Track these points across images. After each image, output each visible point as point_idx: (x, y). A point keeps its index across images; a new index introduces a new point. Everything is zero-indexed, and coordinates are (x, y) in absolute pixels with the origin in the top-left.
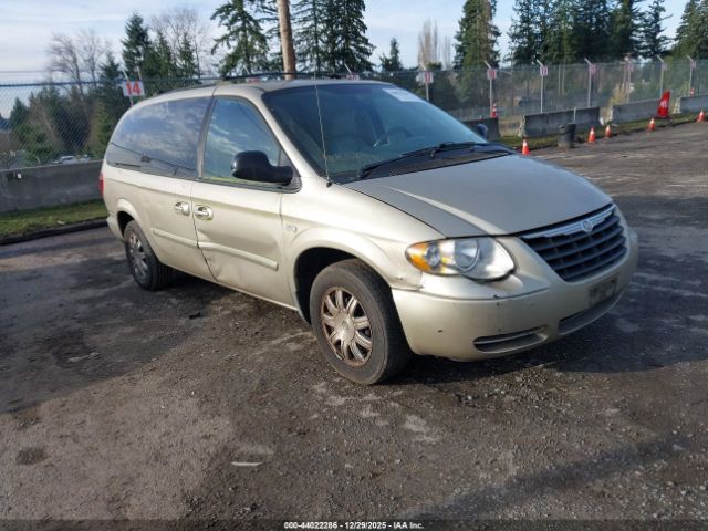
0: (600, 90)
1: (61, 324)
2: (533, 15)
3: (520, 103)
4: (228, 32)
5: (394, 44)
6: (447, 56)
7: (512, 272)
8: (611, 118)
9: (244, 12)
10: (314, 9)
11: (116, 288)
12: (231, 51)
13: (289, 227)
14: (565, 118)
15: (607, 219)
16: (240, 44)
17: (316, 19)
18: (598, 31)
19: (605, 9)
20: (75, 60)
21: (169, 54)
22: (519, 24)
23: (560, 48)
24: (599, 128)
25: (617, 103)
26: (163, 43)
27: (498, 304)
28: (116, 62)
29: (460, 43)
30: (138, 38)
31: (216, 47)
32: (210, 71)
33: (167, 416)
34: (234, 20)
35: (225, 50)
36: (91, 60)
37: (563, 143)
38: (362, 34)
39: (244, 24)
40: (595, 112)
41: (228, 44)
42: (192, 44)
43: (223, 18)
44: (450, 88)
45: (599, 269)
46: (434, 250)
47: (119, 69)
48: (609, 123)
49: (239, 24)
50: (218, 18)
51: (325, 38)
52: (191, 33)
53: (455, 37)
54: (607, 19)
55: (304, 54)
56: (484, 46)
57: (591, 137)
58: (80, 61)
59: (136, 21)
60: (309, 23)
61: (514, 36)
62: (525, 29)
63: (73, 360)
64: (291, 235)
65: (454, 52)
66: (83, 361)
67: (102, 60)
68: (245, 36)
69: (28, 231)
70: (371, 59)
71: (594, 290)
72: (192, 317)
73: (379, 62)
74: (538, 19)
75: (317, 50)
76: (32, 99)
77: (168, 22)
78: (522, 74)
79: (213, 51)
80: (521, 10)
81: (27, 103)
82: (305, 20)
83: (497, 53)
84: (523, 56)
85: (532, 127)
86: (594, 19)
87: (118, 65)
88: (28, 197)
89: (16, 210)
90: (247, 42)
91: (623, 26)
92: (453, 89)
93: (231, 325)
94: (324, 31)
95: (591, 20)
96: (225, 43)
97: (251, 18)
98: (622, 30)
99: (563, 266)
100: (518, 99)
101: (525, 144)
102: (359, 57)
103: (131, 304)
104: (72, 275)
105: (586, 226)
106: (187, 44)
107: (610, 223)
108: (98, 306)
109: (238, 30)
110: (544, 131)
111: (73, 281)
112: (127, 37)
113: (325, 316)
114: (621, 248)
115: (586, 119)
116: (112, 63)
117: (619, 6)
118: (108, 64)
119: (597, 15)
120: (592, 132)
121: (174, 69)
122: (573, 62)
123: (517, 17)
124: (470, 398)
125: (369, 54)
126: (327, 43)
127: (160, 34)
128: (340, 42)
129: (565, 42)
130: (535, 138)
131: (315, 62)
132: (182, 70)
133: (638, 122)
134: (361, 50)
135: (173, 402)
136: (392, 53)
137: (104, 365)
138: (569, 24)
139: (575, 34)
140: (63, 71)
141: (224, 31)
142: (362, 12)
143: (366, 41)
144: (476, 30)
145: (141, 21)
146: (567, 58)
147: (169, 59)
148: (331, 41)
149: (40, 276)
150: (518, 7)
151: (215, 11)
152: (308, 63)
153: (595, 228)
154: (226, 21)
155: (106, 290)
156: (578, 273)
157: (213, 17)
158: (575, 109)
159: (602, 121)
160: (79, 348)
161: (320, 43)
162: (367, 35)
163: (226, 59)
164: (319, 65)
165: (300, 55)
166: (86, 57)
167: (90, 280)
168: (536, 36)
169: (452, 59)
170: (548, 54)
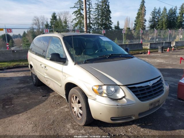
0: (173, 37)
1: (9, 95)
2: (155, 16)
3: (151, 39)
4: (76, 17)
5: (118, 22)
6: (132, 26)
7: (124, 97)
8: (174, 45)
9: (80, 13)
10: (98, 13)
11: (28, 85)
12: (76, 22)
13: (64, 75)
14: (161, 44)
15: (158, 81)
16: (79, 20)
17: (98, 15)
18: (173, 21)
19: (175, 16)
20: (39, 23)
21: (61, 22)
22: (152, 18)
23: (162, 25)
24: (171, 47)
25: (177, 41)
26: (60, 19)
27: (118, 107)
28: (48, 23)
29: (135, 23)
30: (54, 18)
31: (73, 21)
32: (71, 27)
33: (22, 130)
34: (78, 14)
35: (75, 22)
36: (43, 23)
37: (160, 51)
38: (110, 19)
39: (80, 16)
40: (170, 43)
41: (76, 20)
42: (67, 20)
43: (75, 14)
44: (132, 34)
45: (154, 97)
46: (100, 88)
47: (49, 25)
48: (174, 46)
49: (79, 15)
50: (74, 14)
51: (100, 20)
52: (67, 17)
53: (134, 21)
54: (176, 18)
55: (95, 24)
56: (142, 24)
57: (168, 50)
58: (40, 23)
59: (54, 14)
60: (97, 16)
61: (150, 22)
62: (153, 20)
63: (7, 107)
64: (64, 77)
65: (134, 25)
66: (9, 108)
67: (45, 23)
68: (80, 19)
69: (15, 66)
70: (112, 26)
71: (151, 104)
72: (43, 96)
73: (114, 27)
74: (157, 17)
75: (98, 23)
76: (28, 31)
77: (62, 14)
78: (152, 32)
79: (72, 22)
80: (152, 15)
81: (26, 32)
82: (96, 15)
83: (145, 26)
84: (152, 27)
85: (152, 46)
86: (172, 18)
87: (49, 24)
88: (17, 57)
89: (14, 60)
90: (80, 20)
91: (180, 20)
92: (133, 34)
93: (52, 100)
94: (100, 18)
95: (171, 18)
96: (75, 20)
97: (82, 14)
98: (180, 22)
99: (141, 96)
100: (150, 38)
101: (149, 51)
102: (109, 25)
103: (30, 90)
104: (19, 80)
105: (150, 84)
106: (66, 20)
107: (159, 83)
108: (21, 90)
109: (79, 17)
110: (155, 47)
111: (19, 81)
112: (52, 18)
113: (72, 104)
114: (162, 90)
115: (167, 45)
116: (47, 24)
117: (179, 15)
118: (46, 24)
119: (173, 17)
120: (168, 49)
121: (62, 26)
122: (166, 29)
123: (151, 17)
124: (112, 135)
125: (111, 25)
126: (101, 21)
127: (60, 17)
128: (104, 21)
129: (164, 24)
130: (152, 49)
131: (97, 26)
132: (64, 26)
133: (182, 46)
134: (109, 23)
135: (26, 125)
136: (117, 25)
137: (14, 110)
138: (165, 19)
139: (167, 22)
140: (36, 25)
141: (75, 17)
142: (110, 14)
143: (111, 21)
144: (140, 20)
145: (55, 14)
146: (164, 28)
147: (61, 23)
148: (102, 21)
149: (12, 79)
150: (152, 14)
151: (73, 12)
152: (95, 26)
153: (153, 84)
154: (76, 15)
155: (25, 85)
156: (146, 99)
157: (73, 14)
158: (164, 42)
159: (172, 45)
160: (10, 103)
161: (99, 21)
162: (111, 20)
163: (75, 24)
164: (98, 27)
165: (94, 24)
166: (42, 22)
167: (23, 82)
168: (156, 22)
169: (133, 27)
170: (159, 27)
